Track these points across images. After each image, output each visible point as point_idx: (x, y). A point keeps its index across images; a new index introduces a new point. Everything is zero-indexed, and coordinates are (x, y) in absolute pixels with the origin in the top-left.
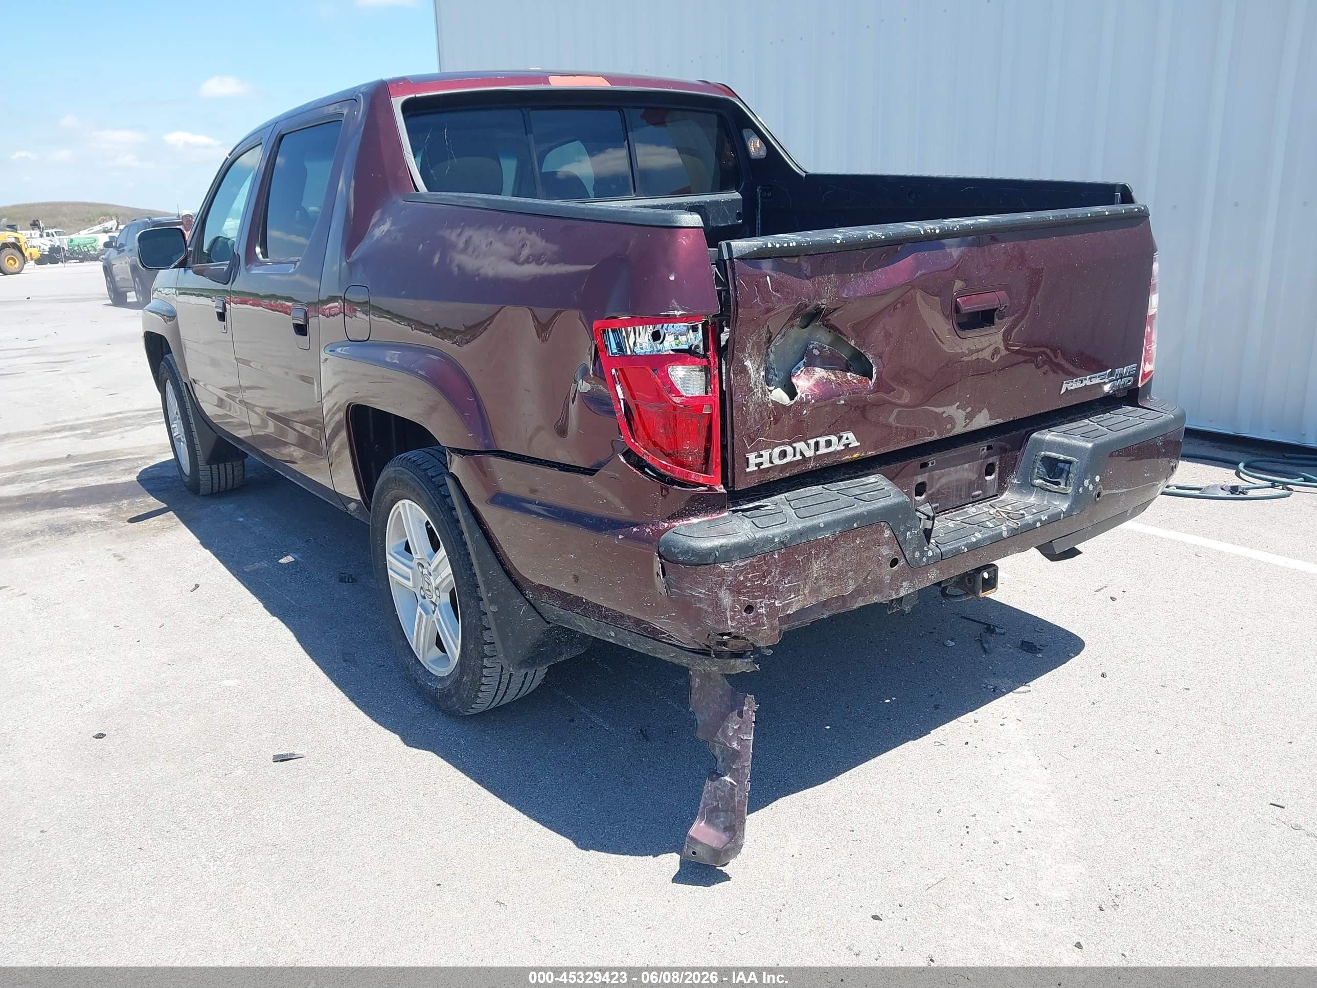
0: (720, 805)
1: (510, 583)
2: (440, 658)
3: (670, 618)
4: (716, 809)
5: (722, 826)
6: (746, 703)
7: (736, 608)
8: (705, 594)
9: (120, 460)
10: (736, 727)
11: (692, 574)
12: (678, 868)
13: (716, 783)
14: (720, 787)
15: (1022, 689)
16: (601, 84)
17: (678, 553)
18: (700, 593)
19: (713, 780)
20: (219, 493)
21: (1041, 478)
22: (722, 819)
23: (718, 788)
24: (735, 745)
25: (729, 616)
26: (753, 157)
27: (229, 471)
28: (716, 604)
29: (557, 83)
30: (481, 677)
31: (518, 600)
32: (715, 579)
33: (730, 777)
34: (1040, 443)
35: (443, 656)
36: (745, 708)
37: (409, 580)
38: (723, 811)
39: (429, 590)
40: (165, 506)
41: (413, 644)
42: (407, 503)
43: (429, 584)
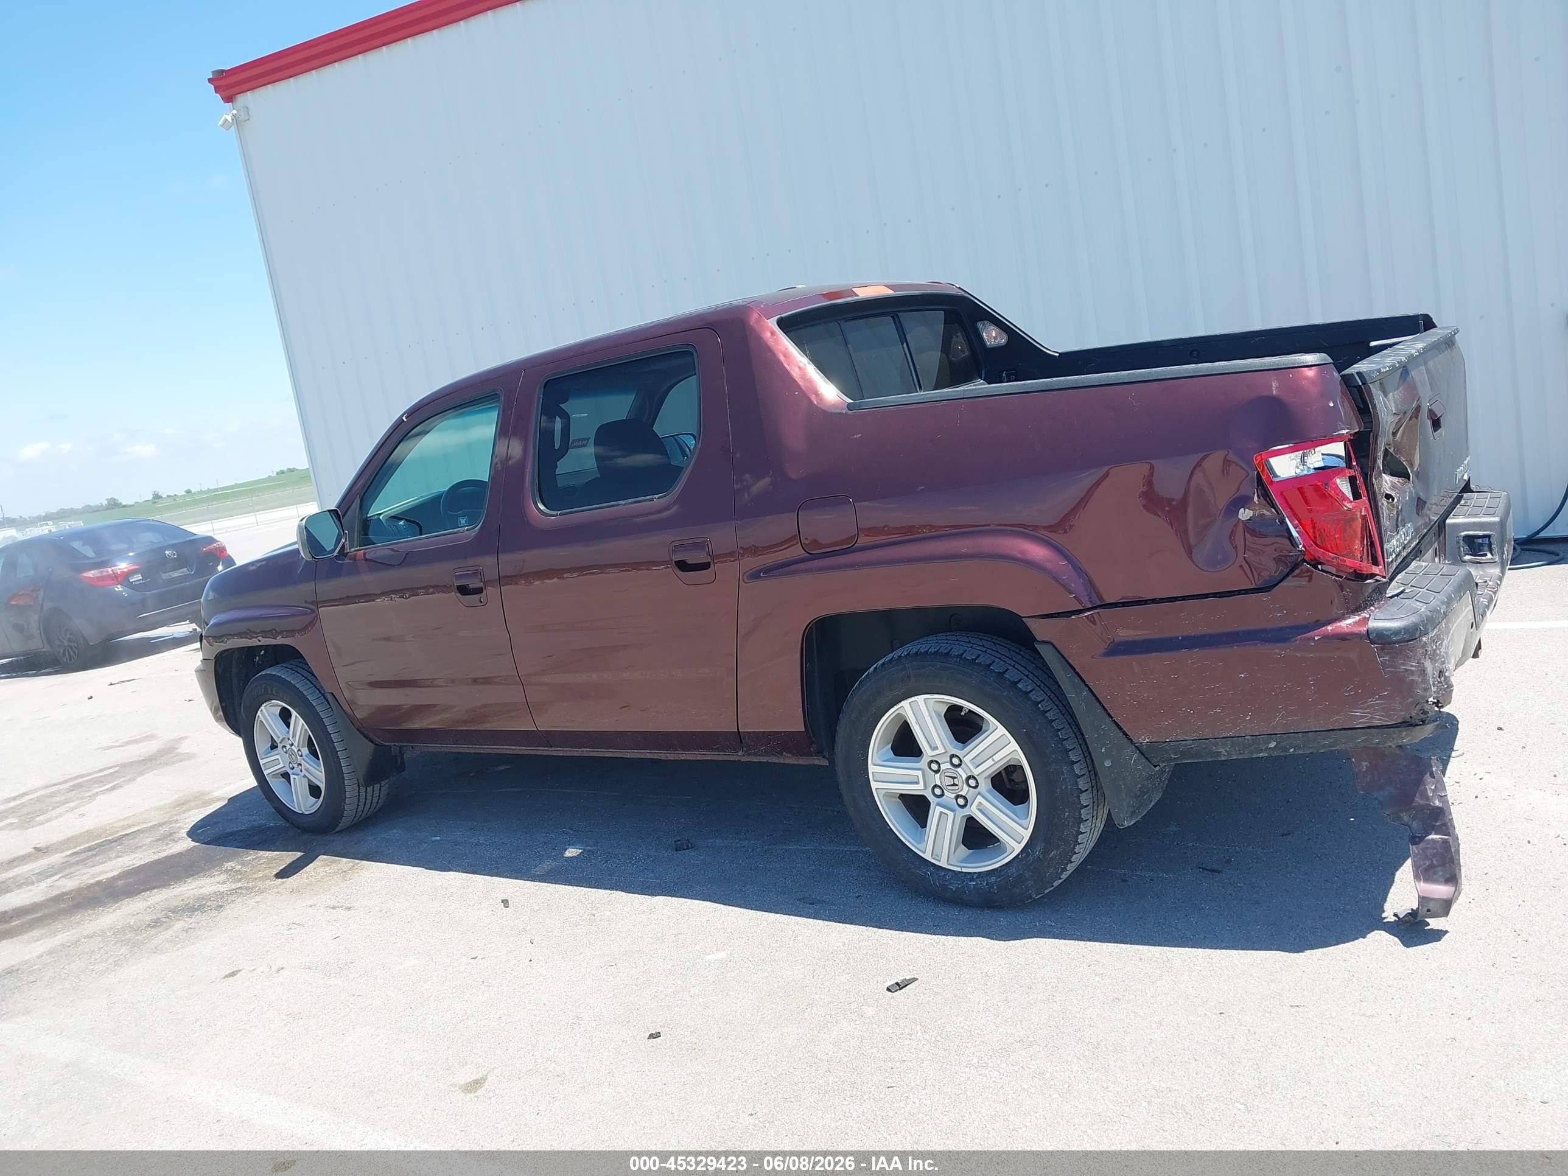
0: (1435, 862)
1: (1121, 734)
2: (968, 856)
3: (1380, 698)
4: (1432, 866)
5: (1443, 880)
6: (1433, 764)
7: (1434, 674)
8: (1416, 666)
9: (127, 834)
10: (1433, 787)
11: (1405, 650)
12: (1396, 939)
13: (1422, 845)
14: (1429, 846)
17: (1391, 634)
18: (1412, 666)
19: (1414, 843)
20: (365, 823)
21: (1468, 554)
22: (1441, 873)
23: (1427, 848)
24: (1437, 803)
25: (1431, 683)
26: (989, 347)
27: (376, 793)
28: (1423, 672)
29: (865, 293)
30: (1075, 845)
31: (1129, 750)
32: (1421, 651)
33: (1436, 834)
34: (1456, 526)
35: (972, 853)
36: (1434, 769)
37: (917, 783)
38: (1440, 866)
39: (954, 785)
40: (299, 854)
41: (924, 853)
42: (920, 699)
43: (954, 778)
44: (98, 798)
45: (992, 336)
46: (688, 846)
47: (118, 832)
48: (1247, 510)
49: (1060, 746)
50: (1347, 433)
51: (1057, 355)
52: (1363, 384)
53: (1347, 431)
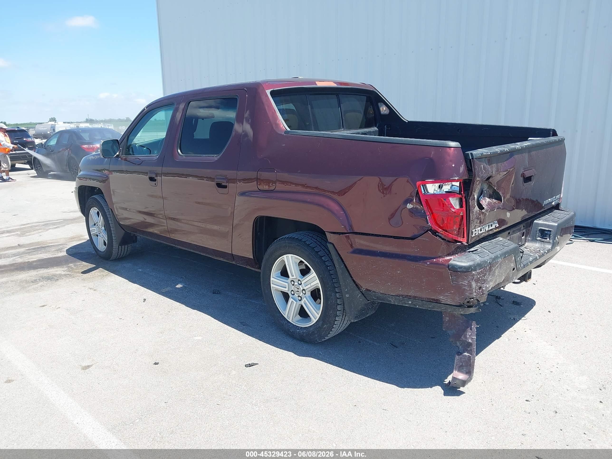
0: (464, 364)
1: (355, 285)
2: (300, 320)
3: (451, 293)
4: (462, 366)
5: (465, 372)
6: (473, 324)
7: (476, 288)
8: (467, 283)
9: (49, 246)
10: (470, 334)
11: (463, 276)
12: (443, 391)
13: (461, 356)
14: (463, 357)
15: (523, 318)
16: (334, 85)
17: (458, 268)
18: (465, 283)
19: (458, 355)
21: (540, 237)
22: (465, 369)
23: (462, 358)
24: (470, 341)
25: (474, 291)
26: (382, 114)
27: (126, 249)
28: (470, 286)
29: (320, 84)
30: (333, 325)
31: (358, 292)
32: (471, 277)
33: (467, 353)
34: (538, 224)
35: (302, 319)
36: (473, 327)
37: (286, 288)
38: (465, 366)
39: (298, 291)
40: (94, 266)
41: (285, 315)
42: (290, 255)
43: (298, 289)
44: (49, 230)
45: (384, 109)
46: (218, 293)
47: (47, 244)
48: (410, 204)
49: (333, 285)
50: (457, 179)
51: (407, 122)
52: (472, 159)
53: (457, 178)
